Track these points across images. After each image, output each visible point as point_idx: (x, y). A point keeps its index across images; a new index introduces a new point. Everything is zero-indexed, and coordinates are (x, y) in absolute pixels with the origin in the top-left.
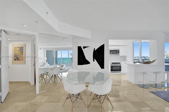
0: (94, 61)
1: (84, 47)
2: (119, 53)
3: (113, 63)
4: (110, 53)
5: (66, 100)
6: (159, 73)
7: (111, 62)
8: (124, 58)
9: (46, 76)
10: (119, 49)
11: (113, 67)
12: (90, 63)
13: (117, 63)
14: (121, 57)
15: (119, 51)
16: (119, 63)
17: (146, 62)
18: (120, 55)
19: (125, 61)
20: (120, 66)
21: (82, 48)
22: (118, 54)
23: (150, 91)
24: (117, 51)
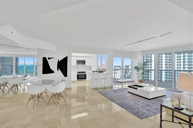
0: (58, 70)
1: (49, 58)
2: (85, 63)
3: (79, 72)
4: (77, 63)
5: (29, 101)
6: (107, 79)
7: (77, 71)
8: (90, 67)
9: (4, 87)
11: (79, 75)
12: (54, 72)
13: (83, 72)
14: (88, 67)
15: (85, 61)
16: (85, 72)
18: (86, 65)
19: (90, 70)
20: (85, 75)
21: (47, 59)
24: (83, 61)
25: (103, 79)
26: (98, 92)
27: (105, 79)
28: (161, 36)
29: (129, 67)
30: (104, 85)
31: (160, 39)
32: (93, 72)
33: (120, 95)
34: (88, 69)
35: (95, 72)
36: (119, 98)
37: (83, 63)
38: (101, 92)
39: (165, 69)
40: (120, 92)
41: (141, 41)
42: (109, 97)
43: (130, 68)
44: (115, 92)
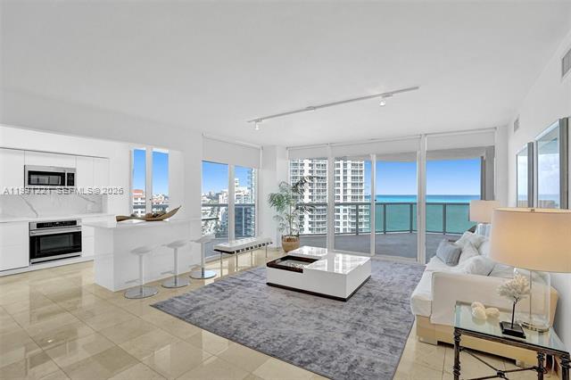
2: (71, 183)
3: (40, 225)
4: (29, 184)
6: (182, 245)
7: (31, 220)
8: (97, 201)
10: (75, 169)
11: (41, 240)
13: (62, 224)
14: (84, 196)
15: (72, 176)
16: (73, 223)
17: (154, 216)
19: (101, 212)
20: (77, 237)
22: (66, 187)
23: (153, 303)
24: (62, 175)
25: (170, 246)
26: (156, 306)
27: (175, 246)
28: (387, 95)
29: (220, 196)
30: (172, 269)
31: (382, 104)
32: (120, 219)
33: (246, 302)
34: (90, 206)
35: (128, 218)
36: (251, 317)
37: (63, 184)
38: (165, 303)
39: (310, 200)
40: (240, 292)
41: (315, 108)
42: (212, 320)
43: (221, 202)
44: (223, 294)
